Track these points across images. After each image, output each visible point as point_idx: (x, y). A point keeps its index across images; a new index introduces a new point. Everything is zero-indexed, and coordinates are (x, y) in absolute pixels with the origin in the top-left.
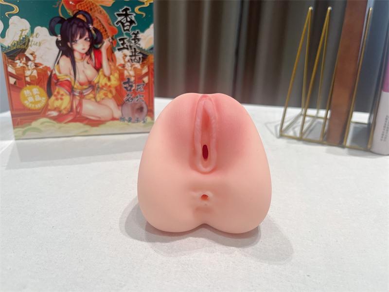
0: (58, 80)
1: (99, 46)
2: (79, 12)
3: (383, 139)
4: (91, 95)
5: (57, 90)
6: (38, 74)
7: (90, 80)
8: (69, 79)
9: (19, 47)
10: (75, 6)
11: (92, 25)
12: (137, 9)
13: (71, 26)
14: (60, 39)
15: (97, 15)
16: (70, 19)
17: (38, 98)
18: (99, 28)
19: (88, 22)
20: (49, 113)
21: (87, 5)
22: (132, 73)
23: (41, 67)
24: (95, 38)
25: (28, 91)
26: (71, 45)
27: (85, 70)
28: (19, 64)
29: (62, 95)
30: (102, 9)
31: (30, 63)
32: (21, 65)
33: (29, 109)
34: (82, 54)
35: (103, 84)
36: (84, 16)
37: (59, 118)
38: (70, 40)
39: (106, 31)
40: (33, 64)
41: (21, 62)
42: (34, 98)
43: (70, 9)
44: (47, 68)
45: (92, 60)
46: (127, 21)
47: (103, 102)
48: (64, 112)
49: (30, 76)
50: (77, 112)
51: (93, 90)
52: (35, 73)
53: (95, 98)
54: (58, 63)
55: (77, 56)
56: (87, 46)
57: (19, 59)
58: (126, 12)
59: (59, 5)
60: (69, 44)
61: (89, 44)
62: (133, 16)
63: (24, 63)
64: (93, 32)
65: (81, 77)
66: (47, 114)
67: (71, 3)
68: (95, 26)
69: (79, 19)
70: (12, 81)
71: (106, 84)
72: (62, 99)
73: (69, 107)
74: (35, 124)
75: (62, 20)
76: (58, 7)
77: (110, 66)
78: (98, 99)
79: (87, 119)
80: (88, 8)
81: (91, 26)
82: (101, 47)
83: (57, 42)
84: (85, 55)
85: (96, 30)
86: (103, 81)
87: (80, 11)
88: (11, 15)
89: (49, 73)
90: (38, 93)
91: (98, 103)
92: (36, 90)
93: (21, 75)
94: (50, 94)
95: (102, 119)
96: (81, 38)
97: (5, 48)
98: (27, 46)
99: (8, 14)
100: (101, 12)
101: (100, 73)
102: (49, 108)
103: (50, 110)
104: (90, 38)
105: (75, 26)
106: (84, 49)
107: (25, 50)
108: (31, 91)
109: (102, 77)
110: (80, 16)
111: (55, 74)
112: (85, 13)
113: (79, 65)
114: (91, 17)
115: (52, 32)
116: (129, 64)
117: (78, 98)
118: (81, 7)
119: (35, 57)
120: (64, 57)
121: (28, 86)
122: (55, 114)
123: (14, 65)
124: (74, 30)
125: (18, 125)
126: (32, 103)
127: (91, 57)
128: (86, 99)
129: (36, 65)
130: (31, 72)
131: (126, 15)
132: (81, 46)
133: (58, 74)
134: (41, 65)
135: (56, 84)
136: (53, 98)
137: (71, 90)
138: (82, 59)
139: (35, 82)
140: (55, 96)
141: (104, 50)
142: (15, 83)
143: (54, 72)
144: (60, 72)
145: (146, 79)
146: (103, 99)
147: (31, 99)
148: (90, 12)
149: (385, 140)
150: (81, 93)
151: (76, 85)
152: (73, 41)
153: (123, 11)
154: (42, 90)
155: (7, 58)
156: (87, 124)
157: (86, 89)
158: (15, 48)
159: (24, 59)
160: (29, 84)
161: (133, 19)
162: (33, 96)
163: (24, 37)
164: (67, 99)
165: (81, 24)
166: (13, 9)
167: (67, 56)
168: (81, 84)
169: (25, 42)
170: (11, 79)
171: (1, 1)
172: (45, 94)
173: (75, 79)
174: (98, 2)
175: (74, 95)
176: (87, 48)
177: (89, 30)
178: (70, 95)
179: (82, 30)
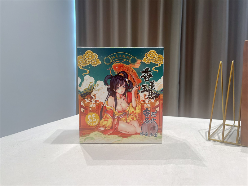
1: (131, 90)
4: (124, 118)
5: (105, 115)
6: (96, 106)
7: (124, 109)
9: (87, 91)
10: (119, 69)
11: (127, 79)
12: (153, 69)
13: (116, 80)
14: (109, 87)
15: (131, 73)
16: (116, 76)
17: (95, 120)
18: (131, 80)
19: (125, 77)
20: (100, 128)
21: (125, 68)
22: (149, 105)
23: (98, 102)
24: (128, 85)
25: (90, 116)
26: (115, 90)
28: (87, 101)
29: (108, 118)
30: (133, 69)
31: (93, 100)
32: (88, 101)
33: (89, 126)
34: (121, 95)
37: (105, 132)
39: (135, 81)
41: (88, 100)
42: (93, 120)
44: (101, 103)
45: (126, 98)
46: (147, 75)
47: (131, 123)
48: (108, 128)
49: (92, 107)
50: (115, 128)
51: (126, 115)
52: (95, 106)
53: (126, 120)
54: (107, 100)
55: (118, 96)
57: (87, 98)
58: (147, 70)
59: (110, 69)
60: (114, 89)
62: (151, 72)
65: (119, 108)
66: (98, 129)
67: (117, 67)
68: (129, 79)
71: (133, 112)
72: (107, 121)
73: (111, 125)
75: (111, 77)
77: (136, 101)
78: (128, 121)
79: (121, 133)
80: (126, 69)
83: (108, 89)
85: (129, 81)
86: (132, 110)
87: (121, 71)
88: (85, 75)
89: (102, 106)
90: (95, 117)
91: (128, 123)
92: (94, 115)
93: (87, 107)
94: (101, 117)
95: (130, 133)
96: (121, 86)
97: (81, 92)
98: (92, 91)
100: (133, 71)
101: (130, 105)
102: (100, 125)
103: (100, 127)
104: (125, 86)
105: (118, 80)
106: (122, 92)
107: (91, 93)
108: (92, 116)
109: (131, 108)
110: (121, 74)
111: (105, 106)
112: (124, 73)
113: (119, 101)
114: (127, 74)
115: (106, 84)
116: (147, 100)
118: (122, 69)
119: (95, 97)
120: (111, 97)
121: (90, 113)
122: (103, 129)
123: (84, 101)
124: (117, 82)
125: (82, 135)
126: (91, 122)
127: (125, 96)
128: (121, 121)
129: (96, 101)
130: (92, 105)
131: (147, 72)
132: (120, 90)
133: (106, 106)
135: (105, 112)
136: (103, 120)
137: (113, 116)
138: (121, 97)
139: (94, 111)
140: (104, 118)
141: (133, 92)
142: (84, 111)
144: (108, 106)
145: (158, 109)
146: (131, 121)
147: (91, 120)
148: (126, 72)
150: (118, 117)
151: (116, 113)
153: (145, 70)
154: (97, 115)
155: (81, 98)
156: (120, 136)
157: (121, 115)
158: (85, 92)
159: (90, 98)
160: (91, 111)
161: (151, 74)
163: (91, 86)
164: (110, 120)
165: (121, 78)
166: (86, 72)
168: (119, 112)
169: (91, 89)
170: (82, 109)
171: (81, 67)
172: (99, 118)
173: (116, 109)
174: (132, 66)
175: (114, 118)
176: (124, 91)
177: (126, 82)
178: (112, 118)
179: (122, 81)
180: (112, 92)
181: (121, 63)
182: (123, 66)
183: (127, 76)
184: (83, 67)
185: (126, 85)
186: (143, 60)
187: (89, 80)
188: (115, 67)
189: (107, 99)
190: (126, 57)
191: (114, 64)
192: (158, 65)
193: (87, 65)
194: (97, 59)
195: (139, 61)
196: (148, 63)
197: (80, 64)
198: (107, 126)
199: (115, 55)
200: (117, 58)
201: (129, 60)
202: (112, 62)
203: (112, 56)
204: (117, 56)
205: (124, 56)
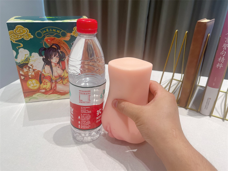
0: (44, 76)
1: (64, 59)
2: (53, 44)
3: (206, 108)
4: (61, 82)
5: (44, 80)
6: (35, 74)
7: (59, 75)
8: (50, 75)
9: (24, 62)
10: (51, 42)
11: (60, 50)
13: (50, 51)
14: (44, 58)
15: (62, 45)
16: (49, 48)
17: (35, 85)
18: (63, 51)
19: (58, 49)
20: (41, 90)
21: (57, 41)
23: (36, 71)
24: (61, 56)
25: (30, 82)
26: (50, 60)
27: (57, 71)
28: (25, 70)
29: (47, 82)
31: (30, 69)
32: (26, 70)
33: (32, 90)
34: (55, 64)
35: (66, 76)
38: (49, 57)
39: (67, 52)
40: (32, 70)
41: (26, 69)
42: (33, 85)
43: (48, 43)
44: (39, 71)
45: (61, 66)
48: (48, 90)
49: (31, 75)
50: (54, 89)
51: (62, 79)
52: (33, 74)
53: (62, 83)
54: (44, 69)
55: (53, 64)
57: (25, 68)
59: (43, 42)
60: (49, 59)
61: (59, 59)
63: (27, 70)
64: (60, 53)
65: (55, 74)
66: (40, 91)
67: (49, 40)
69: (53, 47)
70: (22, 78)
72: (46, 84)
73: (50, 87)
74: (34, 96)
75: (45, 49)
76: (43, 43)
78: (64, 83)
79: (59, 92)
80: (57, 42)
81: (59, 51)
82: (64, 60)
83: (43, 59)
84: (57, 64)
88: (19, 48)
90: (35, 82)
91: (64, 85)
92: (34, 81)
93: (27, 75)
94: (41, 82)
95: (66, 92)
96: (54, 56)
97: (18, 63)
98: (29, 62)
99: (18, 48)
100: (64, 43)
101: (65, 71)
102: (41, 88)
103: (41, 89)
104: (59, 56)
106: (56, 61)
107: (28, 64)
108: (32, 82)
109: (66, 73)
110: (54, 46)
111: (43, 73)
112: (56, 45)
113: (54, 69)
114: (59, 46)
115: (41, 55)
117: (54, 83)
118: (54, 42)
119: (33, 67)
120: (47, 66)
121: (30, 79)
122: (44, 91)
123: (23, 71)
124: (51, 53)
125: (27, 96)
126: (32, 87)
127: (60, 64)
128: (58, 83)
129: (34, 70)
130: (31, 73)
132: (55, 60)
133: (44, 73)
134: (36, 70)
135: (43, 78)
136: (42, 84)
137: (51, 80)
138: (56, 66)
139: (33, 78)
140: (43, 83)
141: (66, 61)
142: (24, 78)
143: (42, 73)
144: (45, 73)
146: (66, 83)
147: (32, 85)
148: (58, 44)
149: (207, 109)
150: (56, 81)
151: (53, 78)
152: (51, 58)
154: (37, 81)
155: (19, 68)
156: (59, 94)
157: (58, 79)
158: (22, 63)
159: (28, 67)
160: (31, 78)
162: (33, 84)
163: (27, 58)
164: (49, 84)
165: (54, 50)
166: (20, 45)
167: (48, 65)
168: (56, 77)
170: (22, 77)
171: (14, 41)
172: (38, 83)
173: (52, 75)
174: (62, 39)
175: (52, 82)
176: (58, 60)
177: (58, 52)
178: (50, 82)
179: (55, 53)
180: (47, 62)
182: (55, 39)
184: (16, 41)
186: (72, 34)
187: (24, 53)
188: (47, 40)
189: (44, 68)
190: (56, 31)
191: (46, 38)
193: (19, 39)
194: (28, 33)
195: (69, 34)
196: (76, 35)
197: (12, 38)
198: (47, 88)
199: (45, 30)
200: (47, 32)
201: (59, 33)
202: (43, 35)
203: (43, 30)
204: (47, 30)
205: (54, 30)
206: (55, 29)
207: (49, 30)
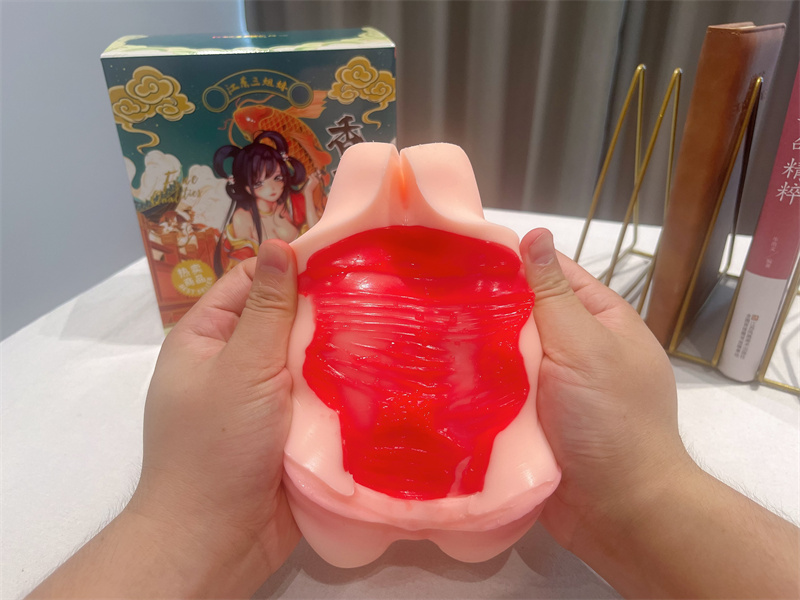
0: (231, 248)
1: (300, 187)
2: (264, 134)
5: (230, 265)
6: (199, 241)
8: (250, 245)
9: (164, 200)
10: (256, 125)
11: (287, 153)
12: (365, 117)
13: (251, 159)
14: (232, 182)
15: (295, 135)
16: (248, 148)
17: (200, 279)
18: (298, 158)
19: (279, 149)
21: (276, 120)
23: (203, 230)
24: (292, 175)
25: (183, 269)
26: (252, 190)
27: (278, 229)
28: (167, 228)
30: (303, 123)
31: (184, 225)
32: (171, 229)
33: (187, 297)
34: (270, 203)
36: (272, 139)
38: (250, 181)
39: (310, 160)
40: (189, 227)
41: (169, 225)
42: (194, 279)
43: (247, 130)
44: (213, 231)
45: (289, 212)
46: (348, 139)
49: (186, 246)
52: (194, 240)
54: (231, 221)
55: (262, 206)
56: (278, 189)
57: (167, 220)
58: (347, 125)
59: (228, 126)
60: (248, 189)
61: (282, 185)
62: (358, 130)
63: (175, 227)
64: (289, 165)
67: (248, 119)
68: (292, 154)
69: (264, 145)
70: (157, 255)
75: (234, 151)
76: (228, 128)
80: (278, 125)
81: (284, 156)
82: (302, 188)
83: (228, 188)
84: (275, 204)
85: (293, 161)
87: (264, 132)
88: (146, 150)
89: (217, 238)
90: (200, 271)
92: (196, 267)
93: (172, 245)
94: (219, 271)
96: (267, 176)
97: (142, 204)
98: (179, 198)
99: (142, 149)
100: (301, 128)
104: (283, 175)
105: (257, 158)
106: (274, 195)
107: (174, 205)
108: (189, 270)
110: (266, 141)
111: (227, 240)
112: (274, 135)
114: (283, 139)
115: (219, 172)
118: (267, 125)
119: (192, 216)
120: (241, 211)
121: (183, 261)
123: (158, 230)
124: (255, 165)
125: (170, 321)
126: (190, 287)
127: (286, 206)
129: (196, 228)
130: (186, 240)
131: (347, 129)
132: (268, 189)
133: (231, 238)
134: (203, 226)
135: (229, 255)
138: (272, 211)
139: (194, 255)
141: (308, 194)
142: (162, 258)
143: (225, 237)
144: (234, 236)
147: (189, 282)
148: (282, 132)
152: (255, 182)
153: (340, 123)
154: (206, 266)
155: (146, 220)
158: (157, 203)
159: (175, 219)
160: (185, 258)
161: (359, 134)
162: (193, 276)
163: (172, 183)
165: (267, 154)
166: (149, 139)
167: (245, 209)
169: (174, 193)
170: (154, 252)
171: (127, 126)
174: (297, 113)
176: (279, 191)
177: (281, 162)
179: (269, 163)
181: (260, 106)
182: (268, 113)
183: (284, 146)
184: (135, 125)
185: (285, 173)
186: (330, 93)
187: (162, 167)
188: (241, 118)
189: (229, 219)
190: (275, 83)
191: (239, 110)
192: (378, 105)
193: (147, 116)
194: (177, 94)
195: (319, 96)
196: (346, 99)
197: (121, 115)
199: (236, 80)
200: (245, 89)
201: (285, 92)
202: (229, 102)
203: (229, 82)
204: (243, 81)
205: (268, 82)
206: (269, 76)
207: (249, 81)
